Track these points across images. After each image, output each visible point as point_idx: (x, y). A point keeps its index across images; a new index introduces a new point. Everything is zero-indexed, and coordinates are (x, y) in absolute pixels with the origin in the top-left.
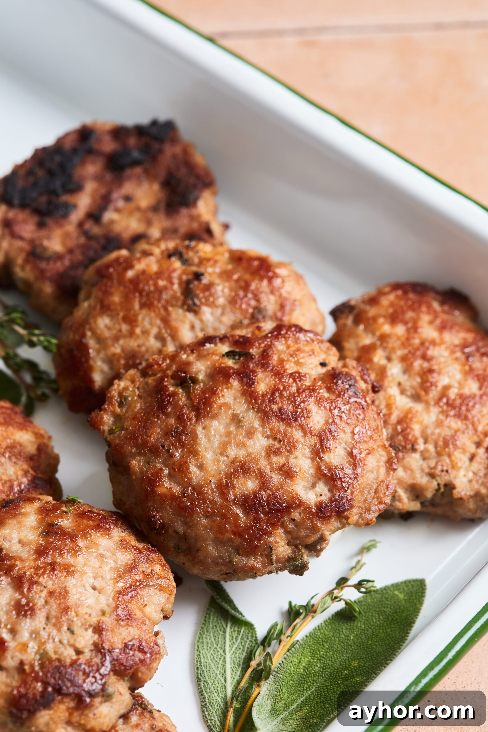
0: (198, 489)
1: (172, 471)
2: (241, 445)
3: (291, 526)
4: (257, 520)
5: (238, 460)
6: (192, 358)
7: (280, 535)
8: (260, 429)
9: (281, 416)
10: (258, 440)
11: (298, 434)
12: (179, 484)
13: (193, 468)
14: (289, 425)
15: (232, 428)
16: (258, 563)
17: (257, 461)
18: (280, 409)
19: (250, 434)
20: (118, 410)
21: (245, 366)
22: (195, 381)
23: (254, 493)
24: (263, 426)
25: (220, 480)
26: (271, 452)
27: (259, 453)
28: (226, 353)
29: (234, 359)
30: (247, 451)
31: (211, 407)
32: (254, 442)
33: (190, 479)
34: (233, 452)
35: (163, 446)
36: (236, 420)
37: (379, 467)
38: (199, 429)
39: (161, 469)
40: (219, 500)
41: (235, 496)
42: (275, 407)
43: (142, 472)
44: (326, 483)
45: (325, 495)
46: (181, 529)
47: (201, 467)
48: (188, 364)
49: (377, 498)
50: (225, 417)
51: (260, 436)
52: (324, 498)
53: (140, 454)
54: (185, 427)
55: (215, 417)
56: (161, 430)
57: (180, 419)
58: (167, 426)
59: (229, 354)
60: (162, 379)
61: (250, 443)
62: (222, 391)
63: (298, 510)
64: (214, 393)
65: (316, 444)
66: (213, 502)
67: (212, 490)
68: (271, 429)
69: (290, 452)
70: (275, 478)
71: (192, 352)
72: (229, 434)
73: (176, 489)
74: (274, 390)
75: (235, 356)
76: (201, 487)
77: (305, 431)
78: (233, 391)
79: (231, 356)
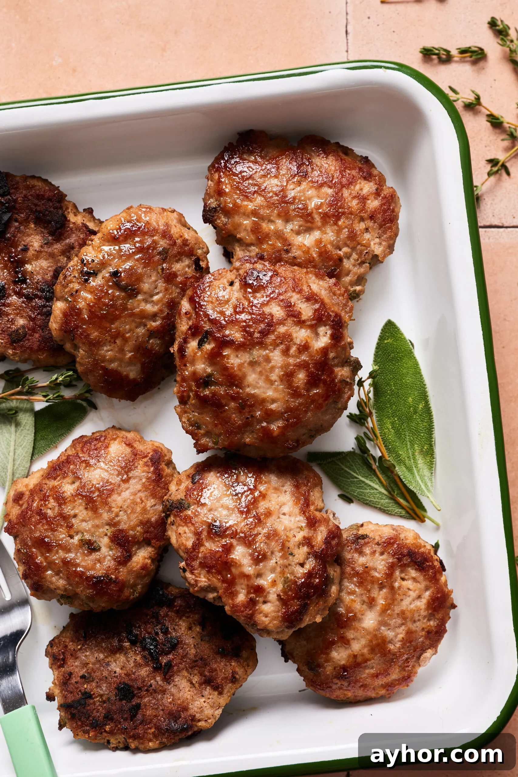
0: (288, 410)
1: (267, 420)
2: (272, 369)
3: (336, 361)
4: (325, 382)
5: (281, 377)
6: (191, 369)
7: (338, 371)
8: (267, 351)
9: (265, 333)
10: (273, 357)
11: (282, 329)
12: (277, 420)
13: (273, 406)
14: (273, 331)
15: (258, 369)
16: (347, 392)
17: (289, 364)
18: (260, 332)
19: (268, 359)
20: (202, 431)
21: (215, 339)
22: (210, 376)
23: (308, 376)
24: (266, 348)
25: (289, 394)
26: (286, 352)
27: (284, 360)
28: (198, 345)
29: (205, 343)
30: (278, 368)
31: (236, 375)
32: (275, 360)
33: (278, 412)
34: (274, 377)
35: (248, 418)
36: (253, 364)
37: (318, 284)
38: (248, 390)
39: (262, 427)
40: (301, 400)
41: (304, 389)
42: (257, 335)
43: (256, 439)
44: (320, 326)
45: (327, 330)
46: (304, 431)
47: (273, 401)
48: (194, 373)
49: (340, 296)
50: (247, 369)
51: (271, 354)
52: (329, 332)
53: (243, 434)
54: (242, 398)
55: (244, 376)
56: (234, 413)
57: (234, 398)
58: (235, 409)
59: (200, 344)
60: (197, 396)
61: (273, 363)
62: (228, 363)
63: (329, 352)
64: (226, 369)
65: (294, 321)
66: (300, 404)
67: (293, 402)
68: (271, 345)
69: (292, 340)
70: (304, 357)
71: (185, 365)
72: (261, 373)
73: (280, 423)
74: (244, 329)
75: (204, 341)
76: (287, 408)
77: (281, 322)
78: (232, 356)
79: (202, 343)
